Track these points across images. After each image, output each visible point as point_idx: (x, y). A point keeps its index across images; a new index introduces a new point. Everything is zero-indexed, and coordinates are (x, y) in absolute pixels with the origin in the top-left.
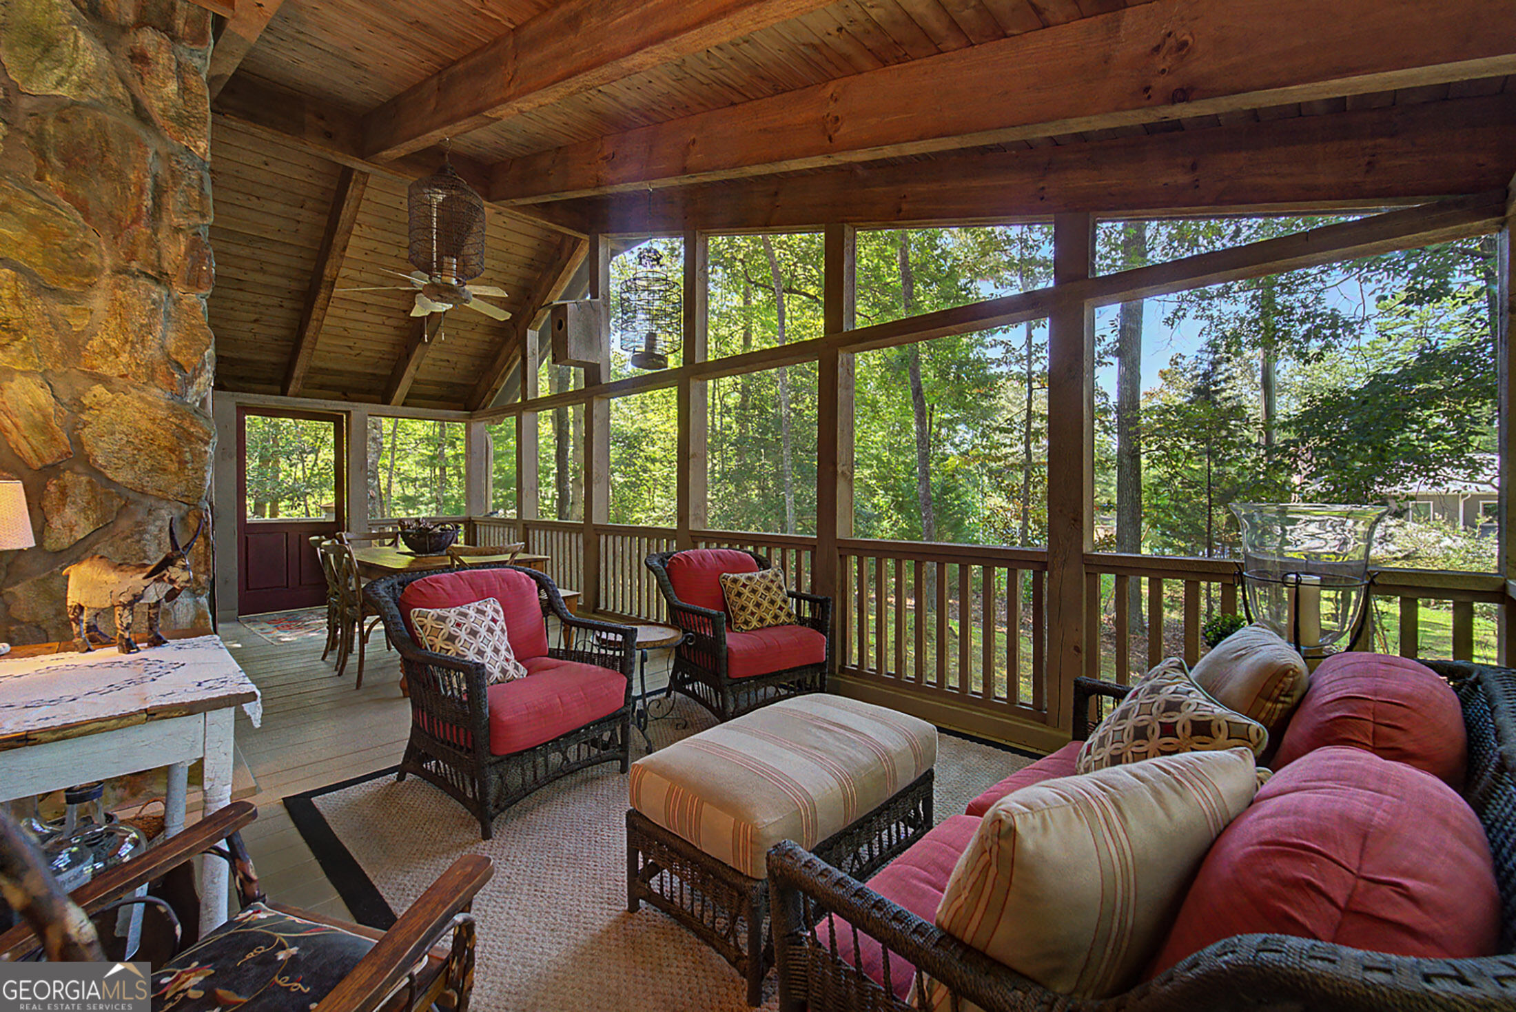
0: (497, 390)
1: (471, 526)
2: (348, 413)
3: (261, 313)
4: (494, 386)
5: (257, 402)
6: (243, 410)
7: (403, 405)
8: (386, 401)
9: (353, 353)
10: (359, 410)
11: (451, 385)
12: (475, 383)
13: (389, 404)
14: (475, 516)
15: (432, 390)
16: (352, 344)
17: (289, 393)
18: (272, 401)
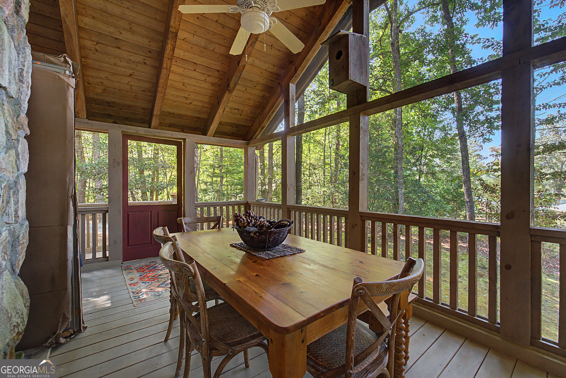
0: (264, 127)
1: (248, 206)
2: (184, 140)
3: (133, 69)
4: (263, 125)
5: (133, 131)
6: (127, 136)
7: (213, 136)
8: (204, 133)
9: (189, 102)
10: (190, 138)
11: (237, 126)
12: (250, 125)
13: (206, 135)
14: (250, 201)
15: (228, 129)
16: (187, 96)
17: (152, 127)
18: (142, 131)
